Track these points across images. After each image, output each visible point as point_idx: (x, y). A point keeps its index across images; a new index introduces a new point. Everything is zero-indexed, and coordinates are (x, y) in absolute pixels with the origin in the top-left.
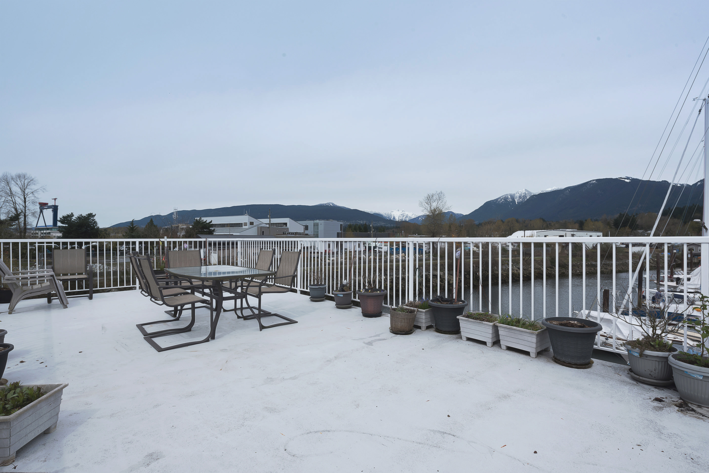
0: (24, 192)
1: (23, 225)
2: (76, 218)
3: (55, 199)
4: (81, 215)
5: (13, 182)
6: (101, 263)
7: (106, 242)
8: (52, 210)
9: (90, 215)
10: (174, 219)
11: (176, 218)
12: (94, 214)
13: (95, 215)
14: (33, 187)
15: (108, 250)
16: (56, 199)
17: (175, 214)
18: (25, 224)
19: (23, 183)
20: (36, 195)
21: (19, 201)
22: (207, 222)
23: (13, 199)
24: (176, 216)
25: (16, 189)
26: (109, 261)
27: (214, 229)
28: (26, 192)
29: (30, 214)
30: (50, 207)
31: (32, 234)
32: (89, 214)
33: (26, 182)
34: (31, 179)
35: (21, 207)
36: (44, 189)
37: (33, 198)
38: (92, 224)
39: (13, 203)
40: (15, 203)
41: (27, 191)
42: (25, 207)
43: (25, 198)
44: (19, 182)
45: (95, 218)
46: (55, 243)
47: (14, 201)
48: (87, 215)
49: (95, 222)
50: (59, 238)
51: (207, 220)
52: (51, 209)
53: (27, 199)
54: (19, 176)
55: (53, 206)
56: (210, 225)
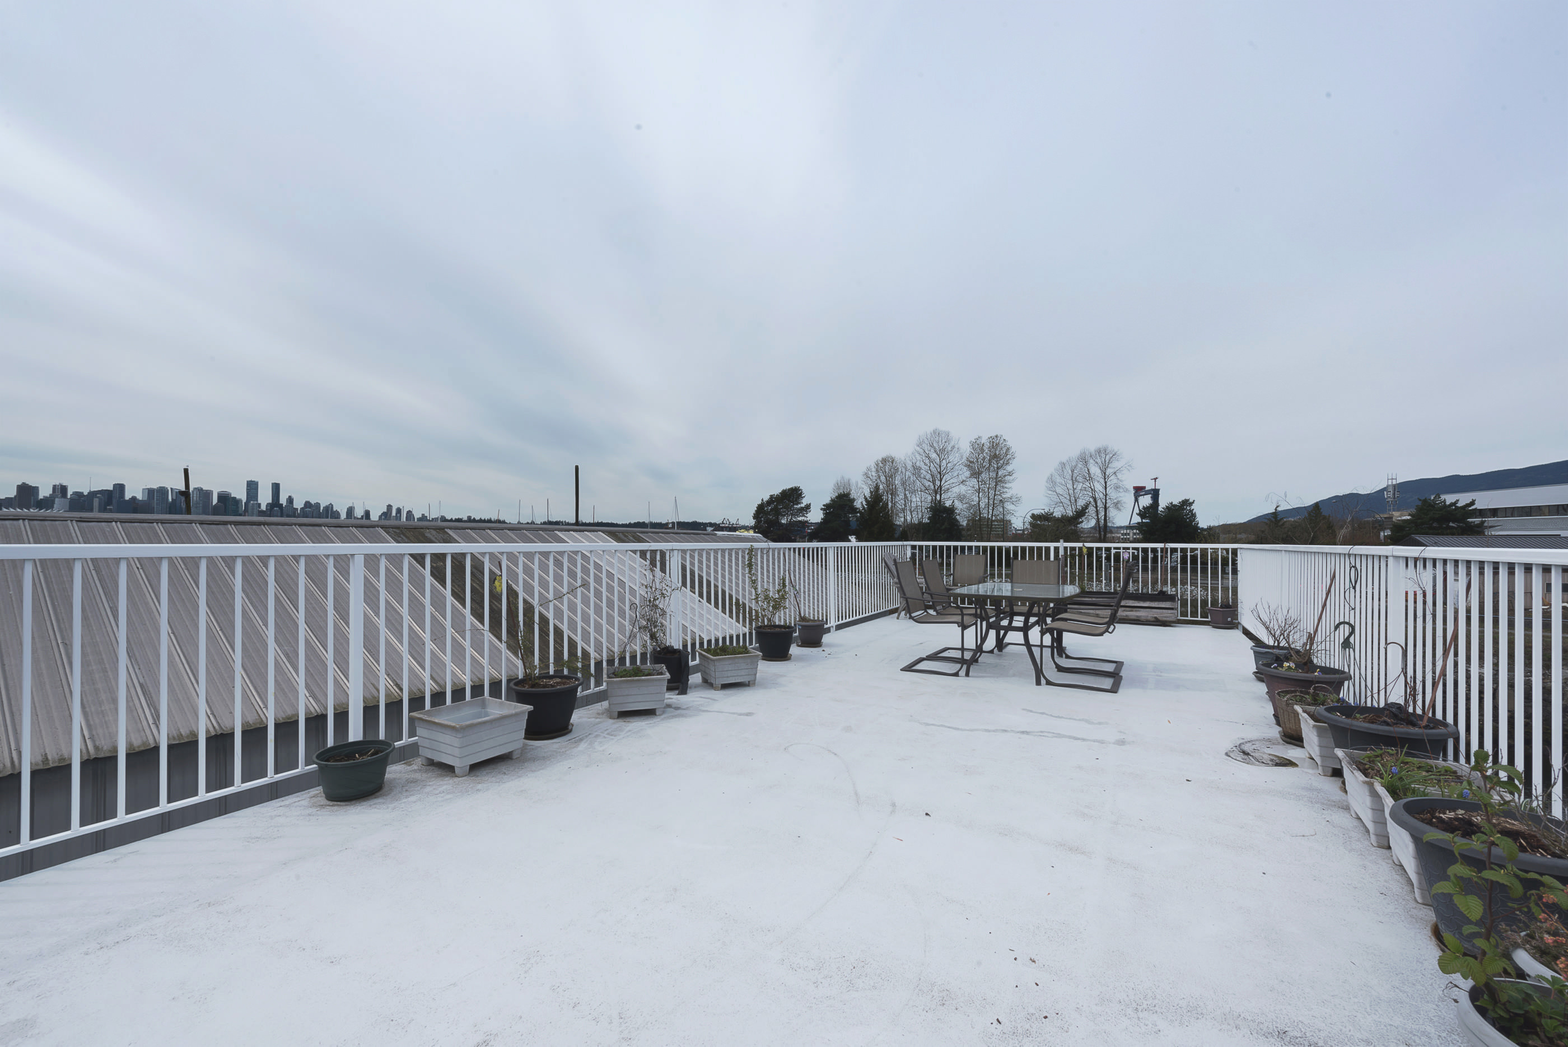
0: (1105, 473)
1: (1103, 521)
2: (1163, 508)
3: (1155, 479)
4: (1172, 503)
5: (1091, 461)
6: (1194, 584)
7: (1211, 549)
8: (1151, 497)
9: (1186, 503)
10: (1389, 500)
11: (1394, 498)
12: (1191, 501)
13: (1193, 503)
14: (1115, 465)
15: (1215, 563)
16: (1157, 478)
17: (1391, 489)
18: (1105, 520)
19: (1103, 460)
20: (1119, 476)
21: (1099, 487)
22: (1459, 505)
23: (1092, 485)
24: (1394, 494)
25: (1095, 470)
26: (1205, 582)
27: (1483, 522)
28: (1107, 473)
29: (1111, 506)
30: (1147, 493)
31: (1122, 534)
32: (1183, 501)
33: (1108, 458)
34: (1114, 453)
35: (1101, 495)
36: (1130, 467)
37: (1115, 481)
38: (1188, 518)
39: (1092, 490)
40: (1093, 490)
41: (1109, 471)
42: (1106, 495)
43: (1106, 483)
44: (1099, 460)
45: (1192, 507)
46: (1133, 549)
47: (1093, 488)
48: (1180, 502)
49: (1194, 515)
50: (1135, 541)
51: (1458, 501)
52: (1150, 495)
53: (1108, 484)
54: (1099, 452)
55: (1152, 490)
56: (1467, 511)
